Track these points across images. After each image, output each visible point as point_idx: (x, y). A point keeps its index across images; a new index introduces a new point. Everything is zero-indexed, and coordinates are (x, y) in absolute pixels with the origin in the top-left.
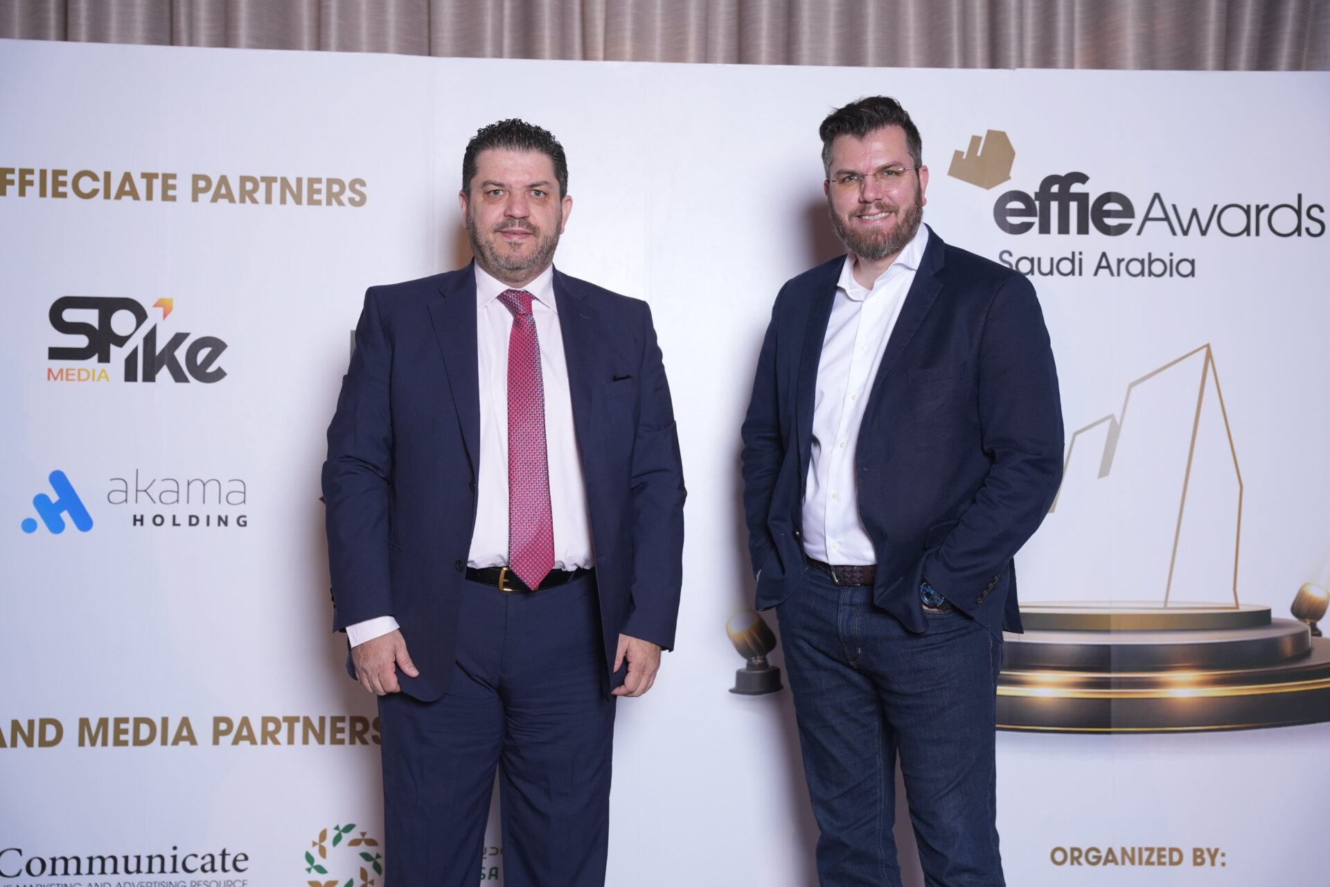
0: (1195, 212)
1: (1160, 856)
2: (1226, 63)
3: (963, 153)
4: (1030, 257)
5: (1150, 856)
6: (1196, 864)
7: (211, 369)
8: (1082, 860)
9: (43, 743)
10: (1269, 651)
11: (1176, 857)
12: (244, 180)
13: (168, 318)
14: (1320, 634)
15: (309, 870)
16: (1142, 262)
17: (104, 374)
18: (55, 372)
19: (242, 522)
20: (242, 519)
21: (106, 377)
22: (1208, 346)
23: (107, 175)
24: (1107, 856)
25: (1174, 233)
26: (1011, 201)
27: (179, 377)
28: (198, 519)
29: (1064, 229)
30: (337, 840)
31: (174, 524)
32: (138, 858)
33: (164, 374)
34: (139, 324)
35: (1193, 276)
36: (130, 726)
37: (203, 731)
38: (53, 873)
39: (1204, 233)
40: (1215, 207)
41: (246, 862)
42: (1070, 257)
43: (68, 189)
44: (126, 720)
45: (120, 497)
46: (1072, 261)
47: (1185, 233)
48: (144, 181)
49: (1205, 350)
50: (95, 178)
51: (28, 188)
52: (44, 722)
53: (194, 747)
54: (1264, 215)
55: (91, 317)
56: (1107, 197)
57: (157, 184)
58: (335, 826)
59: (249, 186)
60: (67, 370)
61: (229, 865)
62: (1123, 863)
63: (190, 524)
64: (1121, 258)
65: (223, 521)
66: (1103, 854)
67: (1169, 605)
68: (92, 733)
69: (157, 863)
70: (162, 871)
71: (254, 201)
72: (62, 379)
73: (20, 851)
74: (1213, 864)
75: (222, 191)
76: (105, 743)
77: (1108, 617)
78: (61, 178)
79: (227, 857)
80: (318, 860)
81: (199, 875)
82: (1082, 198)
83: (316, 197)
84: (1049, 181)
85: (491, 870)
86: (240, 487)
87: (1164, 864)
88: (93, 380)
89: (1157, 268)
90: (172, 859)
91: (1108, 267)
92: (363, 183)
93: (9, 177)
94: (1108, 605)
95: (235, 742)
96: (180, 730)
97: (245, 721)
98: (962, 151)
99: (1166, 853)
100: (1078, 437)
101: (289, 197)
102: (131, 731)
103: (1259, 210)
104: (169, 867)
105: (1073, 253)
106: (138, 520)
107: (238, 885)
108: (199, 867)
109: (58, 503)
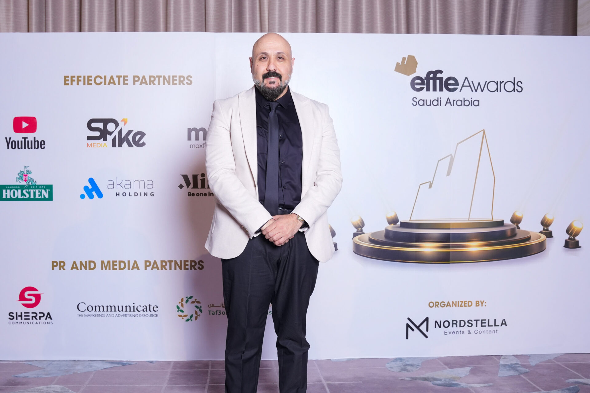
0: (479, 84)
1: (465, 304)
2: (489, 32)
3: (400, 63)
4: (423, 100)
5: (462, 304)
6: (476, 306)
7: (141, 142)
8: (439, 306)
9: (90, 269)
10: (502, 234)
11: (470, 304)
12: (150, 77)
13: (125, 125)
14: (519, 228)
15: (178, 311)
16: (461, 101)
18: (89, 144)
20: (152, 194)
21: (106, 146)
22: (484, 130)
23: (105, 77)
24: (447, 304)
25: (472, 91)
26: (416, 80)
27: (130, 145)
28: (137, 194)
29: (435, 90)
31: (130, 196)
32: (122, 306)
33: (125, 144)
34: (116, 127)
35: (479, 106)
36: (117, 263)
37: (141, 265)
38: (96, 311)
39: (482, 91)
40: (486, 82)
41: (157, 308)
42: (437, 100)
43: (93, 82)
44: (116, 261)
45: (111, 187)
46: (438, 101)
47: (476, 91)
48: (117, 78)
49: (483, 132)
50: (101, 78)
51: (79, 82)
52: (90, 262)
53: (139, 270)
54: (503, 84)
55: (100, 125)
56: (449, 79)
57: (122, 79)
58: (186, 297)
59: (152, 79)
60: (93, 144)
61: (152, 309)
62: (453, 306)
63: (135, 196)
64: (454, 100)
65: (146, 194)
66: (446, 304)
67: (470, 220)
68: (106, 265)
69: (128, 308)
70: (130, 311)
71: (154, 84)
72: (92, 147)
73: (85, 303)
74: (482, 306)
75: (143, 81)
76: (110, 269)
77: (449, 224)
78: (90, 78)
79: (151, 307)
80: (181, 308)
81: (142, 312)
82: (441, 79)
83: (175, 82)
84: (429, 73)
86: (151, 183)
87: (466, 306)
88: (102, 146)
89: (467, 103)
90: (133, 307)
91: (450, 103)
92: (191, 77)
93: (73, 79)
94: (449, 220)
95: (152, 269)
96: (134, 265)
97: (155, 262)
98: (399, 62)
99: (467, 303)
100: (440, 162)
101: (166, 82)
102: (118, 265)
103: (501, 83)
104: (132, 309)
105: (438, 98)
106: (118, 194)
107: (155, 316)
108: (142, 310)
109: (91, 189)
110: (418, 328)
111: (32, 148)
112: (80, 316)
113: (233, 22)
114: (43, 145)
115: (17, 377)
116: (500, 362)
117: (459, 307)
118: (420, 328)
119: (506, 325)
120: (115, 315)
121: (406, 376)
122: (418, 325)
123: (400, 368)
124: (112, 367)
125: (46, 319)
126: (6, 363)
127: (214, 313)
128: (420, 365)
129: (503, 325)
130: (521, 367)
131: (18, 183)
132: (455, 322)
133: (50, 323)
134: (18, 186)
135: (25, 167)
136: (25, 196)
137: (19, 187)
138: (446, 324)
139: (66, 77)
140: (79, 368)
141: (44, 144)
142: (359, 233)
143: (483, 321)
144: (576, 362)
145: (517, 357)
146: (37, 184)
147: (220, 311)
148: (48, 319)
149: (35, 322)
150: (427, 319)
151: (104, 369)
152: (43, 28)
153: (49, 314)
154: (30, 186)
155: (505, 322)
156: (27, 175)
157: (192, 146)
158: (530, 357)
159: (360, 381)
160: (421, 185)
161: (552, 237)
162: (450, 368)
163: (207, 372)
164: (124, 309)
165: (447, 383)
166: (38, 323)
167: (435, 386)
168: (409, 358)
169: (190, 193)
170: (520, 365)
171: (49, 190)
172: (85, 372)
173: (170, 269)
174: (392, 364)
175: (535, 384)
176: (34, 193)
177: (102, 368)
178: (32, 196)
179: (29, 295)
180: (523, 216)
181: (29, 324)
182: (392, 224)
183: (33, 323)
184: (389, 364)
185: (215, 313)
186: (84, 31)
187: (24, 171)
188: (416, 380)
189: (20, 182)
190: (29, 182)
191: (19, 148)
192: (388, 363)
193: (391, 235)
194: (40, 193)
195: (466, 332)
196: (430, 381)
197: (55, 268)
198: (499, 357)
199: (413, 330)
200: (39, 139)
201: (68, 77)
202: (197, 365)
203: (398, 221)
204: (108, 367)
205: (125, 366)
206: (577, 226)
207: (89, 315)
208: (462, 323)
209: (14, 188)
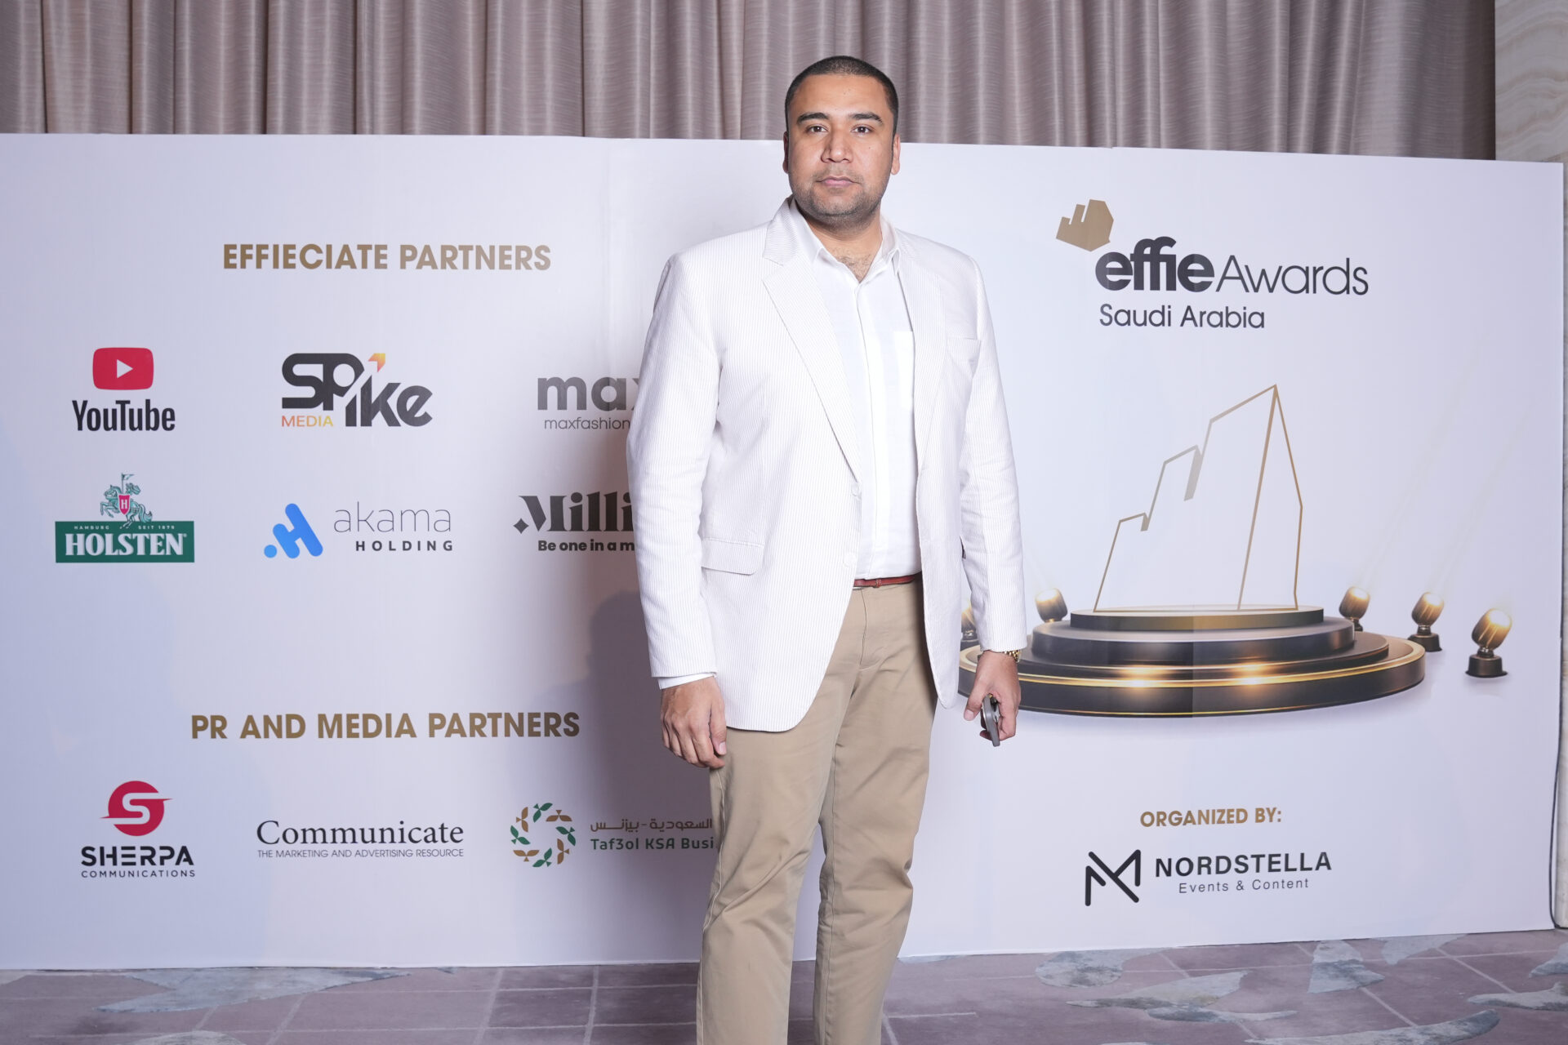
0: (1263, 273)
1: (1229, 816)
2: (1288, 146)
3: (1069, 220)
4: (1127, 310)
5: (1221, 816)
6: (1257, 821)
7: (419, 414)
8: (1166, 821)
9: (290, 735)
10: (1321, 644)
11: (1242, 816)
12: (444, 248)
13: (381, 370)
14: (1361, 629)
15: (514, 841)
16: (1221, 315)
17: (329, 421)
18: (288, 419)
19: (447, 546)
20: (448, 544)
21: (330, 423)
22: (1275, 387)
23: (329, 248)
24: (1187, 818)
25: (1247, 290)
26: (1110, 261)
27: (391, 421)
28: (410, 544)
30: (537, 816)
31: (391, 549)
32: (372, 830)
33: (379, 419)
34: (357, 376)
35: (1263, 327)
36: (360, 721)
37: (421, 725)
38: (305, 842)
39: (1271, 290)
40: (1280, 268)
41: (461, 834)
42: (1161, 310)
43: (297, 261)
44: (356, 716)
45: (343, 526)
46: (1163, 314)
47: (1256, 290)
48: (360, 251)
49: (1272, 390)
50: (319, 251)
51: (263, 261)
52: (290, 717)
53: (414, 738)
54: (1320, 275)
55: (317, 370)
56: (1191, 259)
57: (371, 254)
58: (534, 805)
59: (449, 254)
60: (298, 417)
61: (447, 837)
62: (1200, 823)
63: (404, 549)
64: (1203, 311)
65: (432, 546)
66: (1184, 816)
67: (1241, 608)
68: (330, 726)
69: (387, 834)
70: (393, 841)
71: (453, 267)
72: (294, 425)
73: (277, 823)
74: (1271, 820)
75: (426, 259)
76: (340, 736)
77: (1191, 619)
78: (291, 252)
79: (445, 830)
80: (522, 834)
81: (422, 845)
82: (1170, 259)
83: (507, 262)
84: (1143, 244)
85: (668, 841)
86: (445, 516)
87: (1232, 822)
88: (320, 425)
89: (1233, 320)
90: (400, 832)
91: (1193, 318)
92: (547, 249)
93: (248, 252)
94: (1191, 609)
95: (448, 735)
96: (401, 725)
97: (456, 717)
98: (1068, 217)
99: (1235, 813)
100: (1167, 465)
101: (483, 262)
102: (361, 726)
103: (1316, 271)
104: (397, 838)
105: (1163, 307)
106: (360, 546)
107: (455, 853)
108: (423, 839)
109: (292, 531)
110: (1114, 876)
111: (140, 427)
112: (265, 855)
113: (652, 108)
114: (169, 420)
115: (104, 1010)
116: (1313, 958)
117: (1216, 825)
118: (1121, 877)
119: (1329, 868)
120: (354, 854)
121: (1086, 996)
122: (1114, 870)
123: (1069, 976)
124: (347, 982)
125: (178, 863)
126: (77, 977)
127: (606, 845)
128: (1121, 969)
129: (1321, 867)
130: (1363, 969)
131: (106, 518)
132: (1204, 862)
133: (188, 874)
134: (104, 523)
135: (123, 476)
136: (124, 550)
137: (107, 528)
138: (1184, 867)
139: (228, 248)
140: (264, 988)
141: (173, 418)
142: (969, 641)
143: (1274, 859)
144: (1492, 952)
145: (1353, 946)
146: (155, 519)
147: (621, 840)
148: (182, 863)
149: (151, 873)
150: (1136, 856)
151: (327, 989)
152: (167, 122)
153: (184, 850)
154: (135, 524)
155: (1327, 859)
156: (127, 497)
157: (548, 423)
158: (1386, 945)
159: (973, 1011)
160: (1121, 521)
161: (1440, 649)
162: (1193, 974)
163: (590, 993)
164: (378, 837)
165: (1186, 1011)
166: (158, 874)
167: (1155, 1020)
168: (1093, 952)
169: (545, 542)
170: (1362, 963)
171: (185, 535)
172: (280, 998)
173: (495, 734)
174: (1053, 968)
175: (1395, 1009)
176: (147, 542)
177: (323, 988)
178: (141, 551)
179: (134, 802)
180: (1369, 597)
181: (133, 875)
182: (1051, 620)
183: (145, 874)
184: (1043, 968)
185: (609, 845)
186: (274, 132)
187: (120, 486)
188: (1109, 1006)
189: (110, 515)
190: (133, 516)
191: (107, 428)
192: (1042, 966)
193: (1048, 645)
194: (160, 544)
195: (1233, 885)
196: (1145, 1009)
197: (200, 733)
198: (1312, 945)
199: (1102, 883)
200: (159, 404)
201: (234, 247)
202: (563, 977)
203: (1064, 612)
204: (336, 984)
205: (379, 981)
206: (1497, 622)
207: (288, 853)
208: (1223, 865)
209: (95, 531)
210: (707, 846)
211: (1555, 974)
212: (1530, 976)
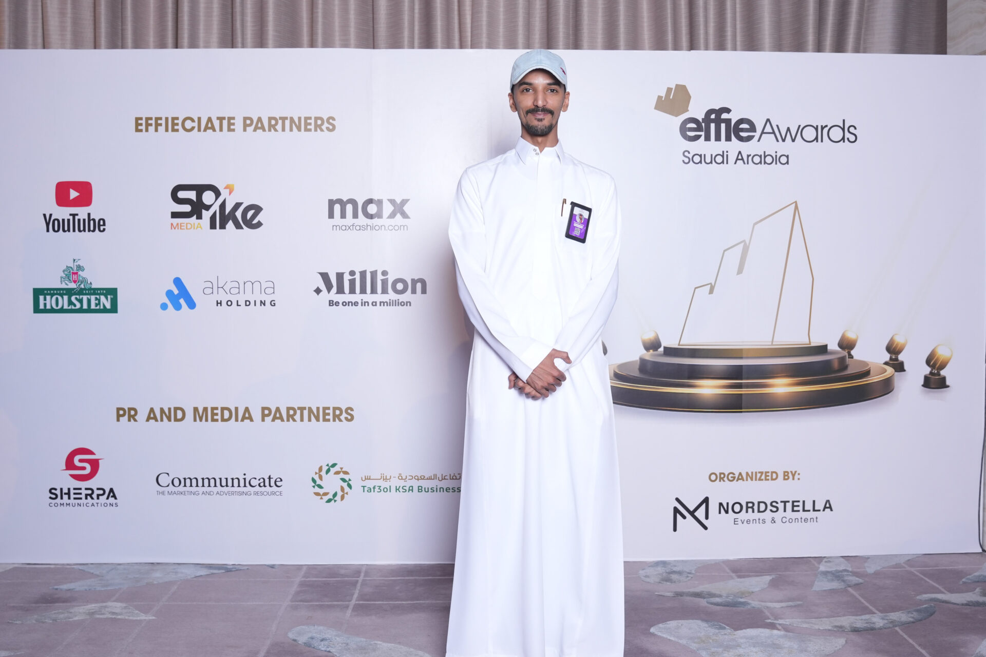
0: (788, 129)
1: (766, 476)
3: (662, 97)
4: (700, 154)
5: (761, 476)
6: (785, 479)
7: (255, 222)
8: (725, 479)
9: (176, 420)
10: (826, 367)
11: (774, 476)
12: (270, 119)
13: (231, 195)
14: (852, 357)
15: (314, 487)
16: (760, 156)
17: (199, 226)
18: (175, 225)
19: (273, 304)
20: (273, 302)
21: (201, 227)
22: (796, 202)
23: (199, 119)
24: (739, 477)
25: (778, 141)
26: (689, 123)
27: (238, 226)
28: (249, 302)
30: (328, 471)
31: (238, 305)
32: (227, 479)
33: (230, 225)
34: (217, 198)
35: (788, 164)
36: (219, 412)
37: (256, 414)
38: (185, 486)
39: (793, 140)
40: (799, 126)
41: (281, 482)
42: (722, 154)
43: (180, 127)
44: (217, 409)
45: (208, 291)
46: (723, 156)
47: (784, 140)
48: (218, 121)
49: (794, 204)
50: (193, 121)
51: (159, 127)
52: (176, 409)
53: (252, 422)
54: (826, 130)
55: (192, 195)
56: (741, 121)
57: (225, 123)
58: (326, 464)
59: (273, 122)
61: (272, 483)
62: (747, 480)
63: (246, 305)
64: (749, 154)
65: (263, 303)
66: (737, 476)
67: (774, 343)
68: (200, 415)
69: (236, 482)
70: (239, 486)
71: (276, 130)
72: (178, 229)
73: (168, 474)
74: (793, 479)
75: (259, 125)
76: (207, 420)
77: (741, 350)
78: (176, 121)
79: (271, 479)
80: (319, 482)
81: (257, 488)
82: (728, 122)
83: (309, 127)
84: (710, 112)
85: (410, 487)
86: (271, 285)
87: (768, 480)
88: (194, 228)
89: (769, 160)
90: (243, 480)
91: (742, 159)
92: (334, 119)
93: (150, 122)
94: (742, 344)
95: (273, 420)
96: (244, 414)
97: (278, 409)
98: (662, 95)
99: (770, 474)
100: (726, 252)
101: (294, 127)
102: (220, 414)
103: (823, 128)
104: (242, 484)
105: (723, 152)
106: (219, 303)
107: (278, 493)
108: (258, 485)
109: (178, 294)
110: (692, 513)
111: (84, 230)
112: (161, 494)
114: (102, 225)
115: (57, 589)
116: (819, 568)
117: (758, 481)
118: (696, 514)
119: (832, 510)
120: (215, 493)
121: (669, 590)
122: (692, 509)
123: (660, 577)
124: (208, 573)
125: (108, 498)
126: (45, 568)
127: (371, 490)
128: (693, 572)
129: (826, 510)
130: (851, 575)
131: (64, 286)
132: (750, 505)
133: (114, 505)
134: (63, 289)
135: (74, 260)
136: (75, 305)
137: (64, 292)
138: (737, 508)
139: (137, 119)
140: (157, 576)
141: (104, 224)
143: (795, 504)
144: (938, 567)
145: (847, 560)
146: (93, 286)
147: (380, 487)
148: (110, 498)
149: (91, 504)
150: (706, 501)
151: (197, 577)
153: (111, 490)
154: (82, 290)
155: (830, 505)
156: (77, 273)
157: (335, 227)
158: (869, 560)
160: (696, 288)
161: (904, 371)
162: (740, 577)
163: (357, 582)
164: (230, 483)
165: (731, 600)
166: (96, 505)
167: (711, 606)
168: (678, 561)
169: (333, 301)
170: (851, 572)
171: (112, 297)
172: (166, 582)
173: (302, 420)
174: (650, 571)
175: (867, 602)
176: (89, 301)
177: (193, 576)
178: (85, 306)
179: (81, 461)
180: (858, 337)
181: (80, 506)
182: (651, 351)
183: (88, 505)
184: (646, 571)
186: (166, 47)
187: (73, 267)
188: (682, 596)
189: (66, 284)
190: (80, 285)
191: (64, 231)
192: (643, 569)
193: (649, 367)
194: (97, 302)
195: (768, 520)
196: (705, 598)
197: (121, 418)
198: (820, 559)
199: (684, 517)
200: (96, 216)
201: (141, 119)
202: (343, 572)
203: (660, 346)
204: (202, 574)
205: (229, 573)
206: (942, 353)
207: (175, 493)
208: (762, 507)
209: (57, 294)
210: (434, 491)
211: (978, 582)
212: (961, 583)
